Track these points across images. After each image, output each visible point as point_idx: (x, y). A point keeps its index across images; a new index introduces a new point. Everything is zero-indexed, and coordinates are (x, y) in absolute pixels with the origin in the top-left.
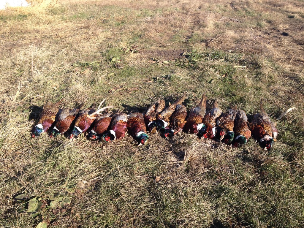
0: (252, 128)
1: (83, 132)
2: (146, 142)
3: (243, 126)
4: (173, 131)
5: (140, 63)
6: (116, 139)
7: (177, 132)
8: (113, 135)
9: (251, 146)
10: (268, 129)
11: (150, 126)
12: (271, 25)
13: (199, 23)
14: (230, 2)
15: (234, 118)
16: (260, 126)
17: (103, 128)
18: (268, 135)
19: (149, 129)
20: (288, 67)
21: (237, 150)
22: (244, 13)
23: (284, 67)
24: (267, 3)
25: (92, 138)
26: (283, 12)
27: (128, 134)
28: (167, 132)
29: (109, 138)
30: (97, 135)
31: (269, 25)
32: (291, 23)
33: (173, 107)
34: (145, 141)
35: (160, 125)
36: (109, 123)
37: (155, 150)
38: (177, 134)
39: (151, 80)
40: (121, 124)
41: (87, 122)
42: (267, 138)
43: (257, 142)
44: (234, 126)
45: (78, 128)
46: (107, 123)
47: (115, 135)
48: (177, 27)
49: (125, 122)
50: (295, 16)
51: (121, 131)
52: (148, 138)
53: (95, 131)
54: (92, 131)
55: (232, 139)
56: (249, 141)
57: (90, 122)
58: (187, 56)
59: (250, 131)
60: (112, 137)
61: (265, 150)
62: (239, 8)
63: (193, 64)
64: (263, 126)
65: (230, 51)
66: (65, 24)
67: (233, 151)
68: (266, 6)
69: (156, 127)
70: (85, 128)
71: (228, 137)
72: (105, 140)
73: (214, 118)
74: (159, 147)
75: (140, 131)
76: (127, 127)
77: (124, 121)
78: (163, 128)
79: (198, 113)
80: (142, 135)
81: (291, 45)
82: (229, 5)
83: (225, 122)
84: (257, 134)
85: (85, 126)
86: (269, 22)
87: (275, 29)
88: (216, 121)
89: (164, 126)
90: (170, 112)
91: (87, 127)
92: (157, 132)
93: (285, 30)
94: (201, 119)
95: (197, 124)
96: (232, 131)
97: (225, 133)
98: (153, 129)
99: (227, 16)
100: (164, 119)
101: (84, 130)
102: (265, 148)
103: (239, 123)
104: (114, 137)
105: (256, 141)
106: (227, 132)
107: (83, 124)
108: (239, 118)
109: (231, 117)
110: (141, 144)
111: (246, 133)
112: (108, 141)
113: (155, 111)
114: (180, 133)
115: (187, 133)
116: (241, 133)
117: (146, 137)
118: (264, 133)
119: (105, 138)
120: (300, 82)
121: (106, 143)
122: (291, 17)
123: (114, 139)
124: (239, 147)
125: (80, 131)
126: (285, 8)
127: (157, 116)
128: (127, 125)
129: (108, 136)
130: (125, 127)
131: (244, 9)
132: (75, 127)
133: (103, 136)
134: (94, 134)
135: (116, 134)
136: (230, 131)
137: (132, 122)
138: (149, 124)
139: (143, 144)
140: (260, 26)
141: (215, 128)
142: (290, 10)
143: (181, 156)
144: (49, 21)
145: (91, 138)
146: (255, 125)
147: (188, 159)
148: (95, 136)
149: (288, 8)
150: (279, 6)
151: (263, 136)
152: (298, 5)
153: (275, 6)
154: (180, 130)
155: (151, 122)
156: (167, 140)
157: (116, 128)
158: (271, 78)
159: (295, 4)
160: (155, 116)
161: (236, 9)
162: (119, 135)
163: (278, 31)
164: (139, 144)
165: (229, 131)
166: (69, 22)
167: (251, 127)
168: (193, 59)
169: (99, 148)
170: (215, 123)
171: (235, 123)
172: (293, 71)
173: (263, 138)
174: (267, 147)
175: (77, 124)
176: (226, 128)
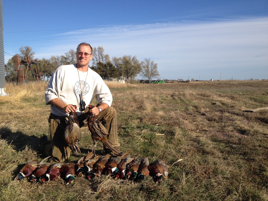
0: (150, 169)
1: (26, 177)
2: (72, 182)
3: (144, 168)
4: (95, 174)
5: (86, 133)
6: (50, 180)
7: (98, 174)
8: (48, 177)
9: (148, 181)
10: (160, 169)
12: (196, 109)
13: (141, 108)
14: (171, 94)
15: (140, 163)
16: (155, 167)
17: (41, 173)
18: (159, 173)
19: (77, 173)
20: (194, 135)
21: (137, 185)
22: (179, 101)
23: (192, 134)
24: (199, 95)
25: (32, 181)
26: (209, 100)
27: (60, 178)
28: (90, 175)
29: (45, 179)
30: (36, 178)
31: (194, 108)
32: (212, 108)
33: (97, 157)
34: (72, 181)
35: (85, 170)
36: (46, 170)
37: (77, 186)
38: (97, 176)
39: (91, 144)
40: (55, 169)
41: (30, 169)
42: (159, 174)
44: (139, 168)
45: (22, 174)
46: (45, 170)
47: (49, 177)
48: (124, 110)
49: (59, 168)
50: (216, 103)
51: (55, 175)
52: (74, 179)
53: (34, 175)
54: (33, 175)
55: (135, 177)
56: (147, 178)
57: (33, 169)
58: (124, 128)
59: (149, 171)
60: (47, 179)
61: (157, 183)
62: (176, 98)
63: (127, 133)
64: (157, 167)
65: (157, 125)
66: (35, 109)
67: (134, 185)
68: (198, 96)
69: (82, 171)
70: (28, 174)
71: (132, 175)
72: (41, 181)
73: (126, 163)
74: (81, 185)
75: (69, 174)
76: (60, 172)
79: (115, 160)
80: (70, 177)
81: (202, 121)
82: (169, 96)
83: (132, 165)
84: (153, 172)
85: (28, 172)
86: (195, 107)
87: (198, 112)
88: (127, 166)
89: (88, 171)
90: (94, 161)
91: (30, 173)
92: (83, 175)
93: (206, 112)
94: (116, 164)
95: (112, 168)
96: (136, 171)
97: (130, 173)
98: (80, 173)
99: (165, 103)
100: (89, 165)
101: (27, 175)
103: (142, 166)
104: (49, 179)
105: (152, 178)
106: (132, 172)
107: (26, 170)
108: (143, 163)
109: (137, 163)
110: (68, 183)
111: (146, 172)
112: (43, 182)
113: (84, 160)
114: (99, 175)
115: (104, 174)
116: (142, 173)
117: (73, 178)
118: (157, 172)
119: (41, 179)
120: (199, 143)
121: (41, 183)
122: (214, 104)
123: (48, 180)
124: (139, 182)
125: (24, 175)
126: (211, 98)
127: (84, 164)
128: (60, 171)
129: (44, 178)
130: (58, 172)
131: (181, 100)
132: (20, 173)
133: (40, 178)
134: (34, 177)
136: (135, 172)
137: (64, 167)
138: (78, 170)
139: (70, 183)
140: (187, 109)
141: (124, 170)
142: (215, 99)
143: (95, 189)
144: (22, 107)
145: (31, 180)
146: (152, 167)
147: (100, 191)
148: (34, 179)
149: (213, 98)
150: (207, 96)
151: (157, 173)
152: (222, 96)
153: (204, 96)
154: (100, 173)
155: (80, 168)
156: (89, 180)
157: (51, 173)
158: (180, 141)
159: (220, 95)
160: (83, 164)
161: (174, 99)
162: (52, 177)
163: (200, 113)
164: (66, 183)
165: (134, 171)
166: (39, 108)
167: (149, 168)
168: (127, 130)
169: (36, 187)
170: (126, 167)
171: (139, 166)
172: (198, 137)
173: (157, 175)
174: (158, 181)
175: (22, 170)
176: (132, 170)
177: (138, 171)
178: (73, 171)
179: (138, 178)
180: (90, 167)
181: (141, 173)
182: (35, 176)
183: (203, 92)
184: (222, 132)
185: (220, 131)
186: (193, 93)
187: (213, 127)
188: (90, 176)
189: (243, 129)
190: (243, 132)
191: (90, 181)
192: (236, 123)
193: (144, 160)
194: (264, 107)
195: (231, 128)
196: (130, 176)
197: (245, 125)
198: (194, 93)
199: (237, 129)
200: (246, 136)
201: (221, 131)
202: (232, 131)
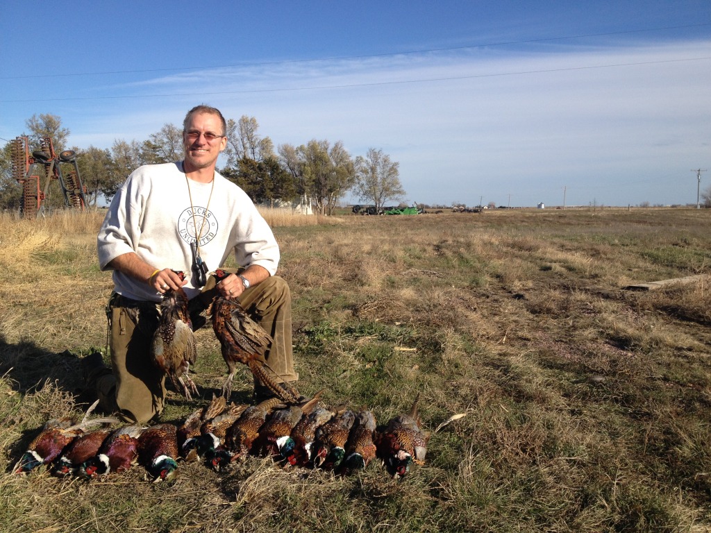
0: (378, 440)
1: (45, 463)
2: (170, 475)
3: (362, 437)
4: (232, 454)
5: (208, 346)
6: (111, 471)
7: (239, 455)
8: (103, 463)
9: (372, 472)
10: (406, 441)
11: (185, 446)
12: (500, 282)
13: (354, 278)
14: (435, 243)
15: (350, 426)
16: (390, 436)
17: (87, 452)
18: (403, 450)
19: (182, 452)
20: (494, 350)
21: (343, 482)
22: (455, 262)
23: (489, 348)
24: (508, 245)
25: (61, 472)
26: (533, 260)
27: (137, 464)
28: (217, 457)
29: (95, 468)
30: (72, 466)
31: (495, 280)
32: (542, 279)
33: (238, 409)
34: (169, 472)
35: (204, 443)
37: (184, 487)
38: (238, 460)
39: (222, 376)
40: (124, 441)
41: (55, 442)
42: (403, 455)
43: (384, 465)
44: (348, 439)
45: (34, 454)
46: (96, 443)
47: (107, 464)
48: (309, 285)
49: (133, 438)
50: (553, 267)
51: (123, 456)
52: (176, 468)
53: (68, 458)
54: (64, 459)
55: (339, 462)
57: (63, 443)
58: (308, 333)
59: (374, 446)
60: (101, 467)
61: (395, 477)
62: (449, 254)
63: (317, 346)
64: (396, 435)
65: (397, 323)
66: (70, 282)
67: (337, 483)
68: (505, 249)
69: (197, 447)
70: (50, 454)
71: (331, 458)
72: (85, 473)
73: (314, 426)
74: (194, 484)
75: (162, 454)
76: (137, 448)
77: (131, 437)
78: (211, 451)
79: (284, 419)
80: (164, 462)
81: (516, 314)
82: (430, 249)
83: (331, 431)
84: (386, 449)
85: (50, 450)
86: (498, 276)
87: (505, 289)
88: (316, 432)
89: (213, 445)
90: (230, 419)
91: (55, 452)
92: (198, 457)
93: (526, 290)
94: (287, 429)
95: (277, 437)
96: (340, 447)
97: (326, 450)
98: (190, 452)
99: (419, 267)
100: (215, 432)
101: (48, 458)
102: (396, 475)
103: (357, 432)
104: (106, 468)
105: (383, 463)
106: (331, 449)
107: (45, 445)
108: (359, 424)
109: (345, 424)
110: (159, 480)
111: (367, 449)
112: (92, 475)
113: (202, 418)
114: (243, 458)
115: (257, 455)
116: (357, 450)
117: (173, 465)
118: (397, 447)
119: (85, 469)
120: (508, 372)
121: (87, 479)
122: (548, 269)
123: (105, 472)
124: (349, 475)
125: (39, 459)
126: (539, 253)
127: (203, 429)
128: (137, 446)
129: (93, 465)
130: (132, 448)
131: (461, 258)
132: (30, 451)
133: (83, 466)
134: (67, 463)
135: (110, 462)
136: (337, 447)
137: (147, 437)
138: (185, 444)
139: (164, 479)
140: (477, 284)
141: (311, 443)
142: (548, 256)
143: (230, 494)
144: (33, 277)
145: (59, 472)
146: (384, 435)
147: (245, 499)
148: (68, 468)
149: (545, 253)
150: (529, 249)
151: (397, 452)
152: (569, 247)
153: (521, 248)
154: (245, 451)
155: (189, 440)
156: (215, 471)
157: (112, 452)
158: (456, 367)
159: (562, 246)
160: (198, 429)
161: (442, 255)
162: (116, 463)
163: (510, 292)
164: (155, 479)
165: (335, 447)
167: (377, 438)
168: (318, 337)
169: (71, 490)
170: (313, 436)
171: (350, 433)
172: (505, 355)
173: (396, 456)
174: (399, 472)
175: (33, 446)
176: (330, 442)
177: (346, 446)
178: (171, 446)
179: (347, 465)
180: (219, 437)
181: (354, 450)
182: (69, 461)
183: (519, 239)
184: (566, 342)
185: (562, 341)
186: (493, 240)
187: (545, 329)
188: (219, 458)
189: (622, 334)
190: (621, 342)
191: (218, 472)
192: (604, 319)
193: (362, 418)
194: (677, 276)
195: (590, 333)
196: (324, 459)
197: (627, 325)
198: (495, 241)
199: (608, 334)
200: (630, 354)
201: (564, 340)
202: (594, 340)
